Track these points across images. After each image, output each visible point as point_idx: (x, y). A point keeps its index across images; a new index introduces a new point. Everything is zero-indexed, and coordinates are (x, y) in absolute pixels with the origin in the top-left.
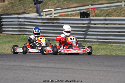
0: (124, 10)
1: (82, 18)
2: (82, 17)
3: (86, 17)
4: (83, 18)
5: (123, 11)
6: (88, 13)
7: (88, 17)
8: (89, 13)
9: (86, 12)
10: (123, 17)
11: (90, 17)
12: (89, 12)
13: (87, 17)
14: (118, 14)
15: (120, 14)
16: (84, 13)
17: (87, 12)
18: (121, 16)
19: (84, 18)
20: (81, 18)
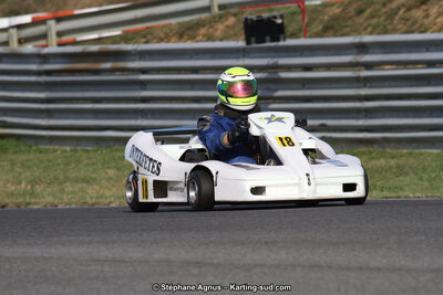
0: (403, 5)
1: (254, 45)
2: (253, 39)
3: (268, 38)
4: (257, 42)
5: (399, 8)
6: (279, 21)
7: (278, 40)
8: (282, 24)
9: (269, 19)
10: (407, 32)
11: (284, 40)
12: (282, 17)
13: (272, 41)
14: (378, 25)
15: (391, 24)
16: (260, 21)
17: (275, 17)
18: (395, 31)
19: (264, 42)
20: (248, 43)
